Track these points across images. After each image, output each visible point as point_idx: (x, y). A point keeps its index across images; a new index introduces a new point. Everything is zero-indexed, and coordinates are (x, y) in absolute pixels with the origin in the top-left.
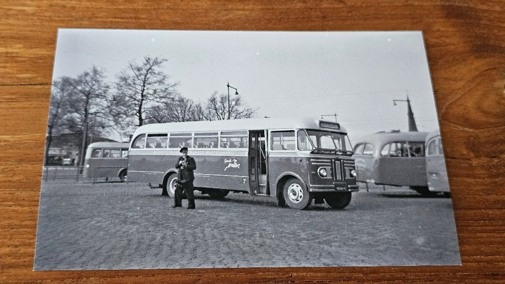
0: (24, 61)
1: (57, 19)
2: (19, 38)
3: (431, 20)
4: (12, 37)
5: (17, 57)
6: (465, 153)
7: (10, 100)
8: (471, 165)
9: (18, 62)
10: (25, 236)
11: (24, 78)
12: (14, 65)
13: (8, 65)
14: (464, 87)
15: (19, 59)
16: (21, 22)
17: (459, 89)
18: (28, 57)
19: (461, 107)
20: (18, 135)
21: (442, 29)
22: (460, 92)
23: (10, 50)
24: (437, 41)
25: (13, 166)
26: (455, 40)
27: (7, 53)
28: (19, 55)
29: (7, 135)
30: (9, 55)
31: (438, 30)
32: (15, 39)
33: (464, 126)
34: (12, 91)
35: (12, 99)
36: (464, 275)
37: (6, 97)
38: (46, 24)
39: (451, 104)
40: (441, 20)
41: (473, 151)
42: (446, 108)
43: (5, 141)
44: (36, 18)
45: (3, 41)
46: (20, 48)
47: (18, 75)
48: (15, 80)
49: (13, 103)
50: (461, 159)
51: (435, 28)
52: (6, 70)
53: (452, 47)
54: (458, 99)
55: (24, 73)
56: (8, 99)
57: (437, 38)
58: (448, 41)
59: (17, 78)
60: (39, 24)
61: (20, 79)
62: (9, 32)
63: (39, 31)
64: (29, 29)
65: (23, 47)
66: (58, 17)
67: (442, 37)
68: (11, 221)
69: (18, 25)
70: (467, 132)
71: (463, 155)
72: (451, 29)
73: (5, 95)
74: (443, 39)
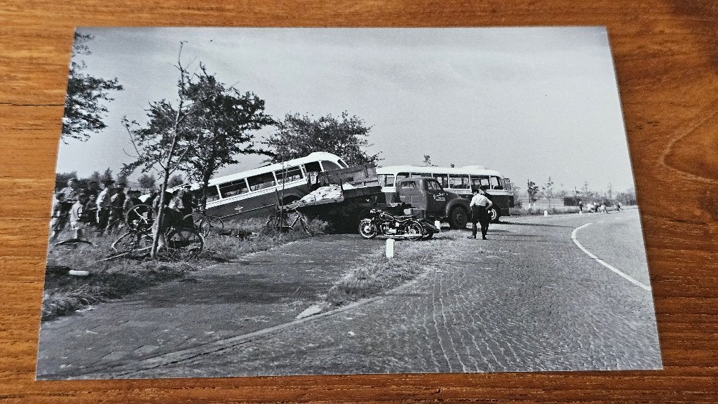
0: (55, 71)
1: (105, 9)
2: (49, 37)
3: (652, 18)
4: (39, 36)
5: (46, 64)
6: (698, 213)
7: (35, 127)
8: (706, 232)
9: (47, 71)
11: (56, 96)
12: (41, 76)
13: (31, 75)
14: (697, 116)
15: (47, 67)
16: (52, 14)
17: (690, 120)
18: (60, 65)
20: (45, 178)
21: (667, 31)
22: (691, 124)
23: (35, 54)
24: (660, 48)
25: (37, 223)
26: (686, 47)
27: (31, 58)
28: (50, 62)
29: (31, 178)
30: (34, 61)
31: (662, 32)
32: (44, 37)
33: (697, 174)
34: (37, 114)
35: (36, 125)
36: (694, 394)
37: (29, 122)
38: (89, 16)
39: (679, 141)
40: (667, 17)
41: (709, 211)
42: (672, 147)
43: (25, 187)
44: (74, 7)
45: (26, 40)
46: (50, 52)
47: (46, 91)
48: (41, 98)
49: (39, 131)
50: (692, 223)
51: (657, 30)
52: (30, 83)
53: (682, 57)
54: (690, 134)
55: (54, 89)
56: (32, 125)
57: (661, 44)
58: (675, 47)
59: (45, 95)
60: (79, 16)
61: (49, 96)
62: (35, 27)
64: (65, 23)
65: (56, 51)
66: (106, 6)
67: (667, 41)
68: (32, 304)
69: (49, 18)
70: (701, 183)
71: (694, 217)
72: (679, 31)
73: (28, 120)
74: (668, 45)
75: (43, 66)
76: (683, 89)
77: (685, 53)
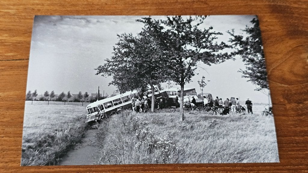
0: (9, 45)
1: (29, 17)
2: (6, 30)
3: (262, 15)
5: (5, 42)
6: (282, 100)
8: (285, 109)
9: (6, 45)
10: (12, 156)
11: (10, 56)
12: (3, 48)
14: (282, 58)
15: (5, 43)
16: (7, 20)
17: (279, 59)
18: (11, 42)
19: (280, 71)
20: (6, 92)
21: (269, 20)
22: (279, 61)
24: (266, 28)
25: (4, 112)
26: (277, 28)
28: (6, 41)
31: (267, 21)
32: (3, 30)
33: (281, 83)
34: (2, 64)
35: (3, 69)
38: (22, 21)
39: (274, 69)
40: (269, 14)
41: (287, 99)
42: (271, 72)
44: (16, 17)
46: (7, 37)
47: (6, 54)
48: (4, 57)
49: (4, 72)
50: (279, 104)
51: (265, 20)
53: (275, 32)
54: (278, 66)
55: (9, 53)
57: (266, 26)
58: (272, 28)
59: (5, 56)
60: (18, 21)
61: (7, 56)
63: (18, 25)
64: (12, 24)
65: (9, 36)
66: (30, 16)
67: (269, 25)
68: (3, 147)
69: (5, 22)
70: (283, 87)
71: (280, 102)
72: (274, 21)
74: (269, 27)
75: (4, 43)
76: (276, 46)
77: (276, 30)
